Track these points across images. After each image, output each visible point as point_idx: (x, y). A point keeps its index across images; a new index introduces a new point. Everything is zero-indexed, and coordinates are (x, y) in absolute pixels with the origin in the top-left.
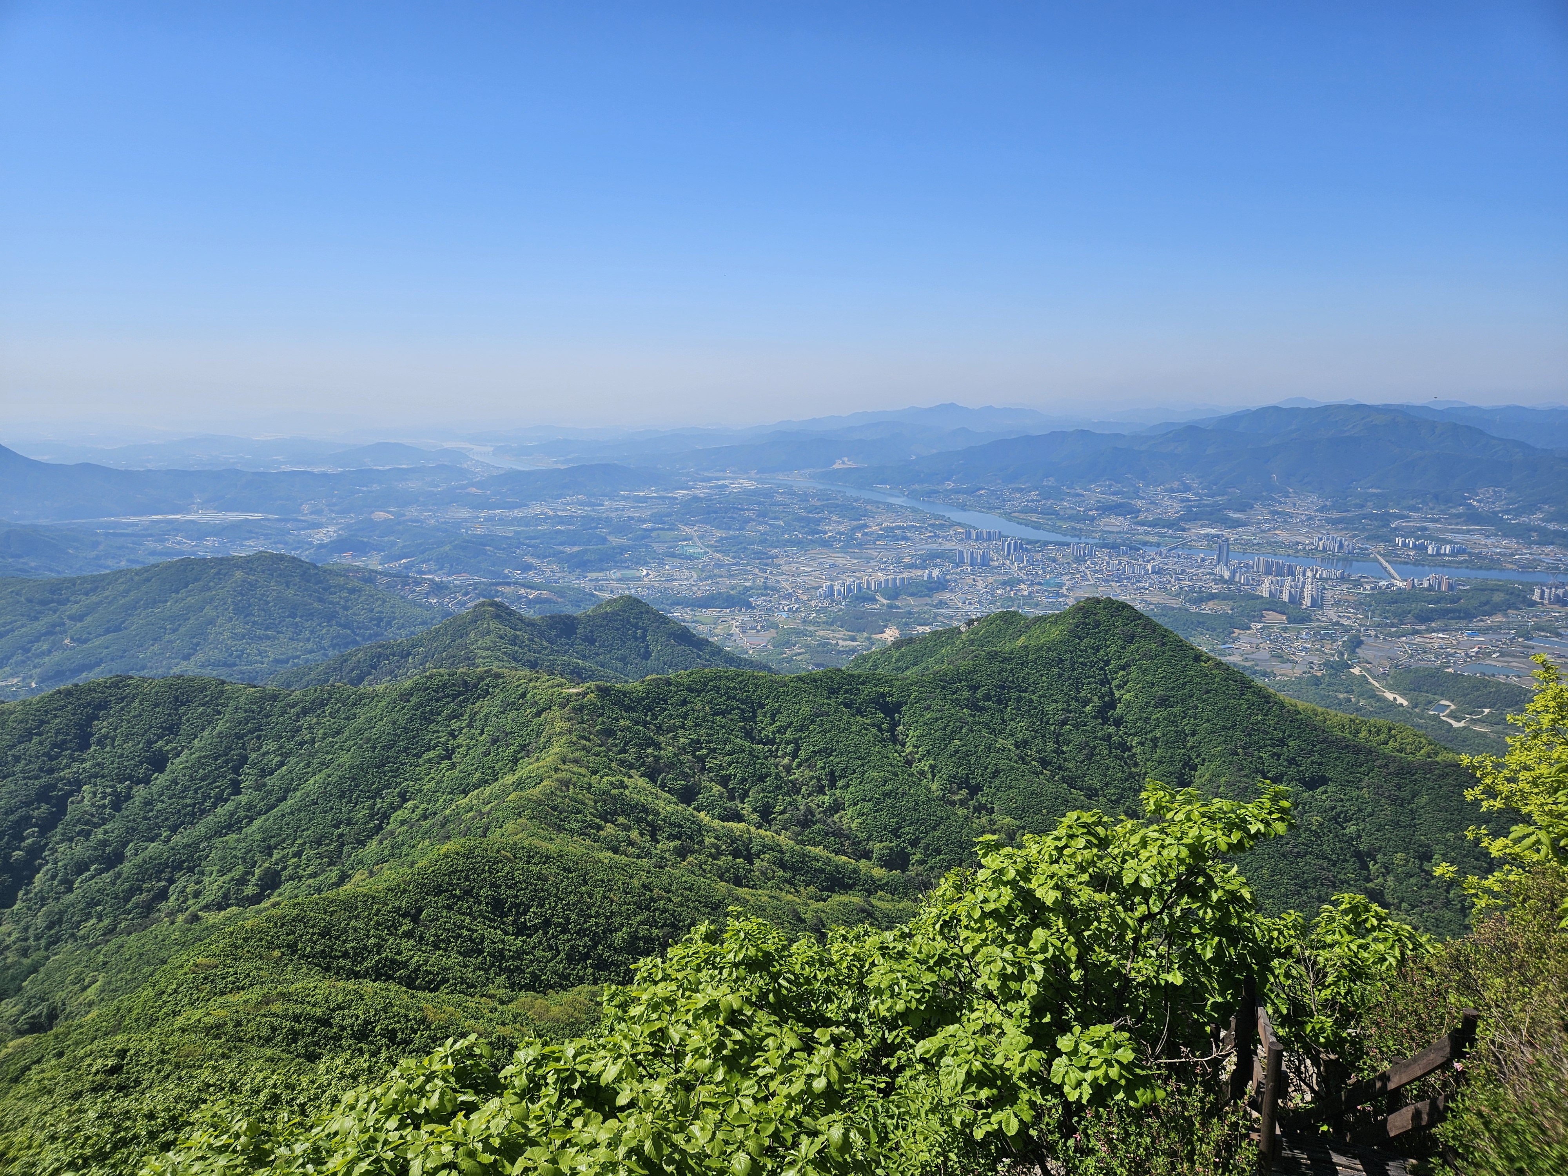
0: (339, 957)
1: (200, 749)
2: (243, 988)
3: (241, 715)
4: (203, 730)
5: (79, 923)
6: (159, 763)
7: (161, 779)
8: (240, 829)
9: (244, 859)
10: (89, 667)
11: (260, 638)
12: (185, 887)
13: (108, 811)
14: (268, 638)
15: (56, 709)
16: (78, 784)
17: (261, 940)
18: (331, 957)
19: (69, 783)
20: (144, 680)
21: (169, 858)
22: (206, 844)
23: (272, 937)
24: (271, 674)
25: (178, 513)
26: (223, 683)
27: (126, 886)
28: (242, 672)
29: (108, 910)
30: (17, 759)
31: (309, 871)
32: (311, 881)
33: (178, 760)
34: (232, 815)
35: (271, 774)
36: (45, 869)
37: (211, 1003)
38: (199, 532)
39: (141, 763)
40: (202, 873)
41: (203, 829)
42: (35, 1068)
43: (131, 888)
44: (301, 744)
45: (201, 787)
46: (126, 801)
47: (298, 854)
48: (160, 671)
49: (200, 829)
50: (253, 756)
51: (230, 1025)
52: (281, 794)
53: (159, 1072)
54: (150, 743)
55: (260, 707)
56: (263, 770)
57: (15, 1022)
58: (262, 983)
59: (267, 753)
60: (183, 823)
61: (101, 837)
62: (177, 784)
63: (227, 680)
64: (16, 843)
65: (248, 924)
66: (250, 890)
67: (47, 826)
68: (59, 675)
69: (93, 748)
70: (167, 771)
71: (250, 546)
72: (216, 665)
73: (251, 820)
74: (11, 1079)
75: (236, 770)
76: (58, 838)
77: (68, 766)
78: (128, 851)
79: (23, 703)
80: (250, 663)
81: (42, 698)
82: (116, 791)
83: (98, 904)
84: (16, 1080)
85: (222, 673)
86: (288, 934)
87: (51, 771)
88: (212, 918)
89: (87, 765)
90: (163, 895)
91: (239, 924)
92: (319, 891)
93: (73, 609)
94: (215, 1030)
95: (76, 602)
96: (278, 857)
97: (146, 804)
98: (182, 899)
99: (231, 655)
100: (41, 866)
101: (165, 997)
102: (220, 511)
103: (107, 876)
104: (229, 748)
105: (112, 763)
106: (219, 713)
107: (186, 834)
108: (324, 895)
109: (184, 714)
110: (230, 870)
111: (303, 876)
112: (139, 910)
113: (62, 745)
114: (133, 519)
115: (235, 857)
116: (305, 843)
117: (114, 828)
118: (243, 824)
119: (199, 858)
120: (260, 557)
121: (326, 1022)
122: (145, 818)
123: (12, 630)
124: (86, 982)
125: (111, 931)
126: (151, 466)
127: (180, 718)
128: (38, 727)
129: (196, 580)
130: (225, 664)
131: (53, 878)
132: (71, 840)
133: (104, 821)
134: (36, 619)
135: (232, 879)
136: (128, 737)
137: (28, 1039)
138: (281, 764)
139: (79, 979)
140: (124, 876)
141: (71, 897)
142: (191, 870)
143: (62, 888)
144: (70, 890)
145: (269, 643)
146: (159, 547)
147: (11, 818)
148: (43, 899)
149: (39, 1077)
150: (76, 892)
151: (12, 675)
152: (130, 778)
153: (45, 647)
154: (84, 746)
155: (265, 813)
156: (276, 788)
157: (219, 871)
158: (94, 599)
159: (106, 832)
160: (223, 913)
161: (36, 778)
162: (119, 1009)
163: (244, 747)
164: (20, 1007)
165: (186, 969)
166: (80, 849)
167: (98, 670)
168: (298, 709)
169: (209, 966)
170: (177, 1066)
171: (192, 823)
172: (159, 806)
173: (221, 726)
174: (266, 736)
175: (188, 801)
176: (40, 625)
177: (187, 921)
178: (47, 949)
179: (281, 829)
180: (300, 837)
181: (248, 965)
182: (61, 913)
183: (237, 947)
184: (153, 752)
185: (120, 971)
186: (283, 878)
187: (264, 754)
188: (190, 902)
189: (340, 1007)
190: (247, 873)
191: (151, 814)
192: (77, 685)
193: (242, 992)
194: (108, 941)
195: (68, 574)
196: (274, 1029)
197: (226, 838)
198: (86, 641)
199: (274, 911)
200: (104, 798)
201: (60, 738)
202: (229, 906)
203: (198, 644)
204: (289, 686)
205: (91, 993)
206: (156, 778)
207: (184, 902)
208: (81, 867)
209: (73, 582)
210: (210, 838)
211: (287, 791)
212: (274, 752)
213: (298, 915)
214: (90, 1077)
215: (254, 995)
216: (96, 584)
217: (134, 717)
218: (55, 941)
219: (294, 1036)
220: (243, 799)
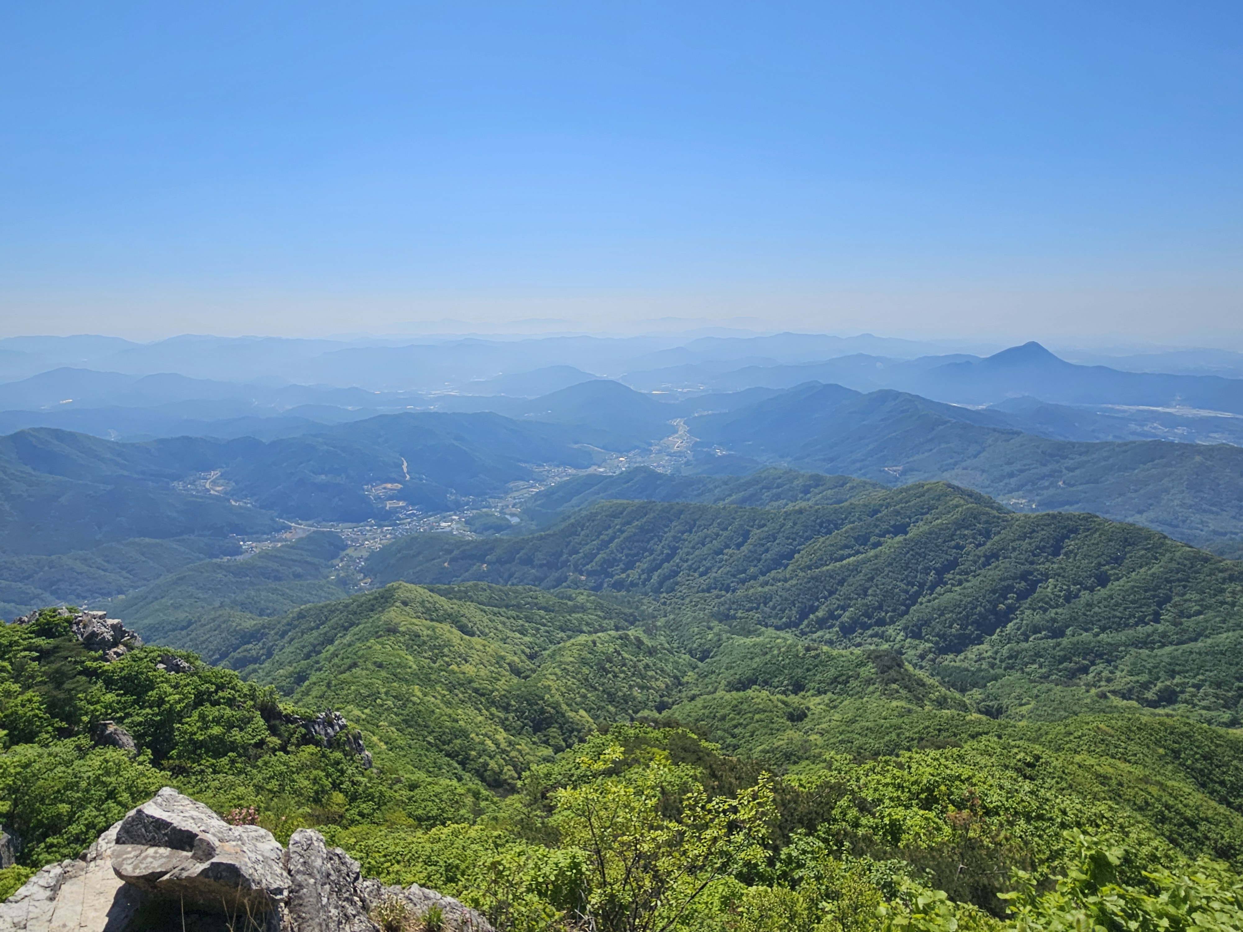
0: (1216, 782)
1: (1135, 581)
2: (1129, 762)
3: (1174, 565)
4: (1141, 567)
5: (1028, 663)
6: (1103, 580)
7: (1103, 592)
8: (1153, 649)
9: (1150, 672)
10: (1071, 504)
11: (1204, 511)
12: (1102, 672)
13: (1061, 600)
14: (1212, 512)
15: (1044, 525)
16: (1046, 576)
17: (1151, 735)
18: (1208, 778)
19: (1042, 574)
20: (1106, 521)
21: (1094, 647)
22: (1123, 648)
23: (1161, 737)
24: (1208, 540)
25: (1158, 406)
26: (1165, 537)
27: (1062, 653)
28: (1182, 533)
29: (1047, 663)
30: (1014, 549)
31: (1203, 703)
32: (1204, 712)
33: (1116, 583)
34: (1149, 635)
35: (1189, 617)
36: (1015, 621)
37: (1103, 758)
38: (1172, 421)
39: (1091, 576)
40: (1116, 667)
41: (1123, 638)
42: (984, 737)
43: (1065, 656)
44: (1223, 603)
45: (1129, 608)
46: (1074, 598)
47: (1198, 687)
48: (1118, 518)
49: (1122, 636)
50: (1176, 599)
51: (1114, 782)
52: (1193, 635)
53: (1057, 783)
54: (1100, 565)
55: (1191, 563)
56: (1182, 612)
57: (978, 703)
58: (1145, 766)
59: (1190, 600)
60: (1110, 627)
61: (1053, 615)
62: (1112, 599)
63: (1169, 536)
64: (1002, 599)
65: (1144, 719)
66: (1149, 695)
67: (1022, 596)
68: (1050, 504)
69: (1061, 557)
70: (1108, 587)
71: (1215, 438)
72: (1164, 523)
73: (1163, 645)
74: (970, 735)
75: (1160, 604)
76: (1027, 605)
77: (1043, 563)
78: (1069, 632)
79: (1025, 516)
80: (1191, 528)
81: (1037, 516)
82: (1069, 589)
83: (1041, 657)
84: (973, 737)
85: (1166, 531)
86: (1174, 742)
87: (1032, 563)
88: (1117, 701)
89: (1055, 566)
90: (1085, 670)
91: (1137, 715)
92: (1209, 723)
93: (1069, 463)
94: (1103, 779)
95: (1072, 459)
96: (1179, 681)
97: (1088, 605)
98: (1097, 678)
99: (1176, 519)
100: (1013, 619)
101: (1072, 737)
102: (1194, 408)
103: (1052, 642)
104: (1158, 587)
105: (1072, 570)
106: (1156, 559)
107: (1111, 636)
108: (1213, 727)
109: (1129, 552)
110: (1138, 674)
111: (1197, 705)
112: (1067, 673)
113: (1042, 549)
114: (1125, 407)
115: (1144, 666)
116: (1205, 681)
117: (1063, 613)
118: (1156, 646)
119: (1116, 656)
120: (1221, 448)
121: (1193, 825)
122: (1084, 614)
123: (1029, 469)
124: (1023, 702)
125: (1045, 677)
126: (1146, 370)
127: (1126, 554)
128: (1031, 533)
129: (1162, 457)
130: (1170, 525)
131: (1018, 629)
132: (1034, 610)
133: (1057, 606)
134: (1045, 465)
135: (1138, 681)
136: (1085, 556)
137: (984, 718)
138: (1199, 613)
139: (1019, 697)
140: (1062, 646)
141: (1025, 645)
142: (1109, 662)
143: (1022, 638)
144: (1026, 640)
145: (1212, 516)
146: (1139, 429)
147: (1003, 583)
148: (1009, 639)
149: (987, 743)
150: (1030, 643)
151: (1023, 497)
152: (1081, 584)
153: (1046, 484)
154: (1056, 554)
155: (1176, 645)
156: (1191, 629)
157: (1128, 671)
158: (1084, 458)
159: (1056, 614)
160: (1125, 702)
161: (1023, 564)
162: (1040, 729)
163: (1170, 590)
164: (983, 696)
165: (1090, 727)
166: (1037, 618)
167: (1076, 506)
168: (1226, 575)
169: (1107, 733)
170: (1071, 786)
171: (1116, 630)
172: (1096, 609)
173: (1156, 569)
174: (1191, 587)
175: (1118, 614)
176: (1046, 470)
177: (1097, 695)
178: (1005, 669)
179: (1187, 661)
180: (1202, 674)
181: (1137, 748)
182: (1018, 652)
183: (1131, 731)
184: (1101, 572)
185: (1045, 706)
186: (1179, 699)
187: (1186, 601)
188: (1103, 683)
189: (1206, 819)
190: (1151, 683)
191: (1088, 613)
192: (1060, 513)
193: (1127, 764)
194: (1042, 683)
195: (1072, 439)
196: (1147, 803)
197: (1141, 651)
198: (1073, 486)
199: (1167, 720)
200: (1061, 591)
201: (1042, 543)
202: (1131, 699)
203: (1151, 505)
204: (1222, 553)
205: (1024, 710)
206: (1099, 590)
207: (1099, 681)
208: (1036, 630)
209: (1073, 445)
210: (1128, 646)
211: (1199, 635)
212: (1196, 601)
213: (1186, 732)
214: (1015, 761)
215: (1138, 771)
216: (1089, 448)
217: (1093, 544)
218: (1011, 667)
219: (1163, 820)
220: (1161, 628)
